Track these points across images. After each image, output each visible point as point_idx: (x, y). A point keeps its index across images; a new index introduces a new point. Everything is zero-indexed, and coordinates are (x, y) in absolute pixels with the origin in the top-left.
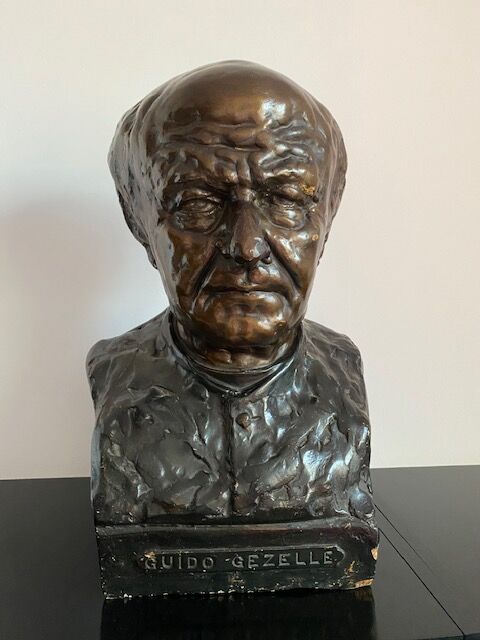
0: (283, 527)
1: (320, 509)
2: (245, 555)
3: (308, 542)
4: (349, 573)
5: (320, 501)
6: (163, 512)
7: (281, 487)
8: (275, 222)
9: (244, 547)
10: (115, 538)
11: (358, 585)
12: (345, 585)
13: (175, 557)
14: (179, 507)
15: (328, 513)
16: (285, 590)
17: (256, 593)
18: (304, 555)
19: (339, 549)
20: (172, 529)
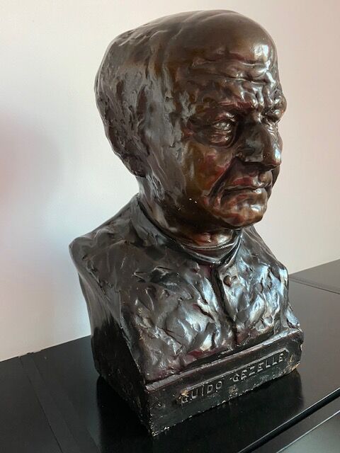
0: (260, 346)
2: (239, 372)
3: (272, 352)
4: (290, 363)
6: (194, 360)
7: (259, 320)
9: (240, 366)
10: (161, 389)
11: (293, 369)
12: (287, 371)
13: (200, 388)
14: (205, 352)
16: (258, 386)
17: (243, 394)
18: (269, 361)
19: (287, 351)
20: (198, 369)
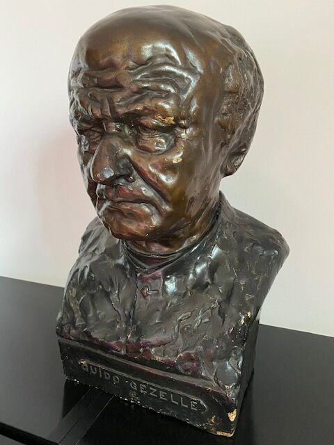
1: (188, 370)
2: (138, 383)
3: (179, 390)
4: (212, 423)
5: (188, 364)
6: (87, 339)
7: (159, 346)
8: (139, 148)
9: (136, 377)
10: (67, 346)
11: (219, 433)
12: (208, 429)
13: (98, 368)
14: (95, 339)
15: (196, 374)
16: (165, 415)
17: (147, 409)
18: (177, 397)
19: (202, 402)
20: (94, 351)
